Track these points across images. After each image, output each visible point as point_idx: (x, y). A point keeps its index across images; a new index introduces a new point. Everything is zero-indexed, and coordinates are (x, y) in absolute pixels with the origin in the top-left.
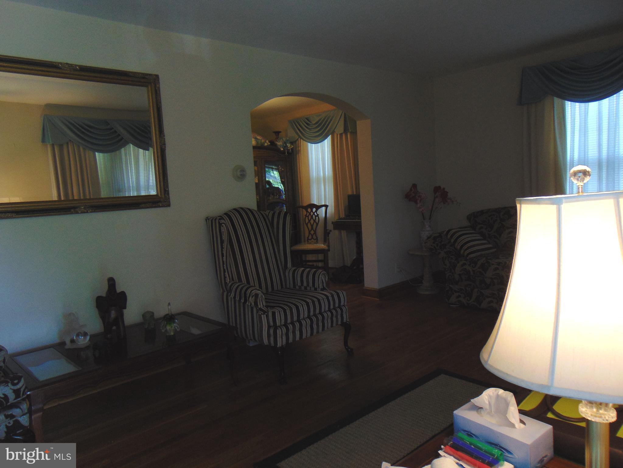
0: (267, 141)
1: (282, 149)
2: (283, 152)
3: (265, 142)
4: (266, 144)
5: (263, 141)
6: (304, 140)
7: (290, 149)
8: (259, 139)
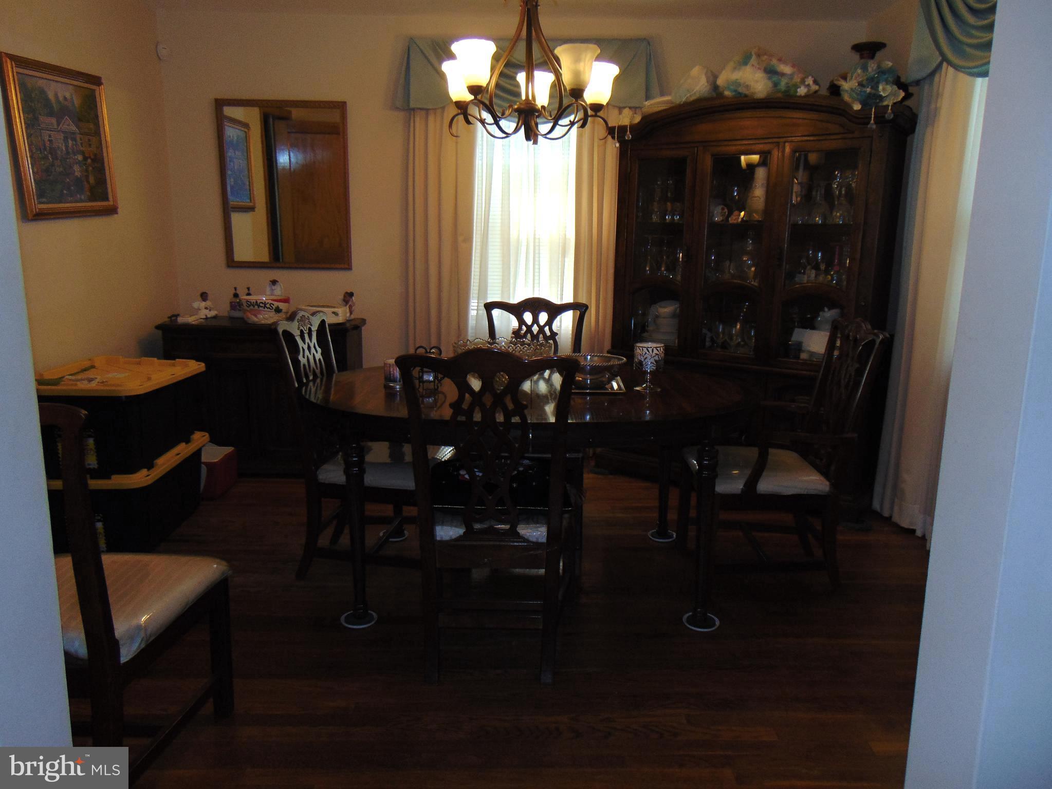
0: (810, 81)
1: (857, 107)
2: (861, 119)
3: (803, 81)
4: (802, 91)
5: (797, 79)
6: (957, 68)
7: (888, 106)
8: (783, 75)
